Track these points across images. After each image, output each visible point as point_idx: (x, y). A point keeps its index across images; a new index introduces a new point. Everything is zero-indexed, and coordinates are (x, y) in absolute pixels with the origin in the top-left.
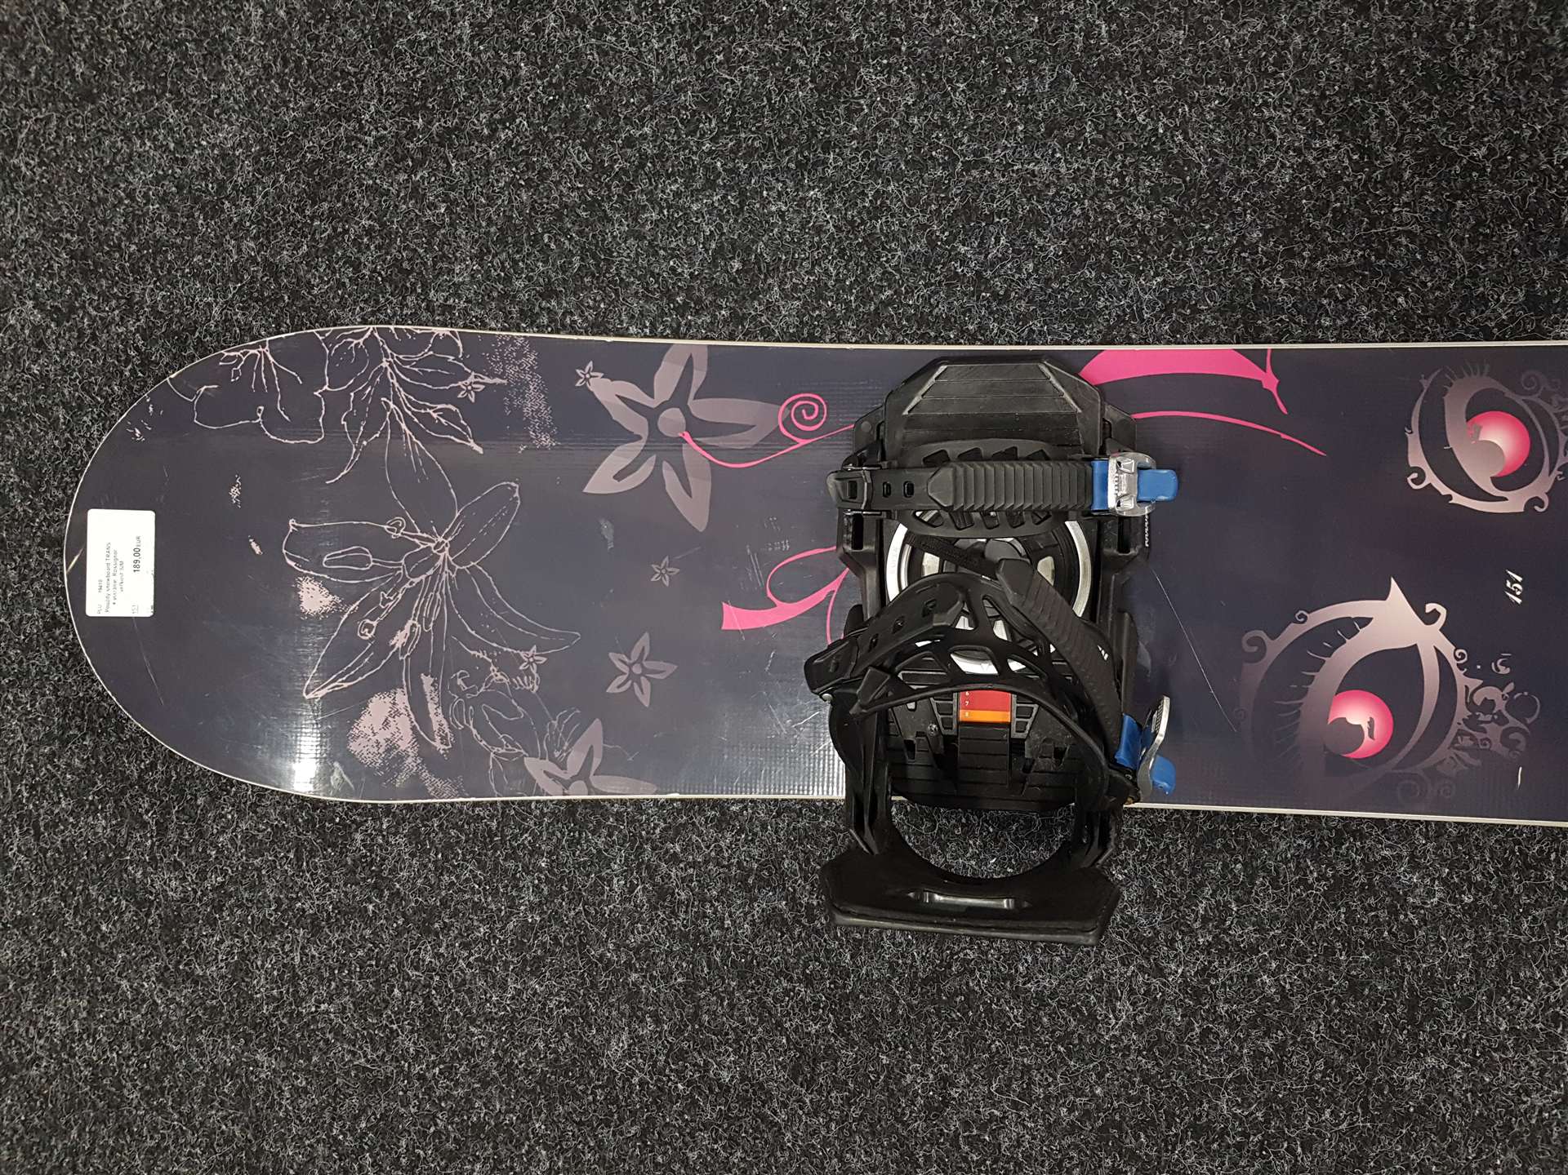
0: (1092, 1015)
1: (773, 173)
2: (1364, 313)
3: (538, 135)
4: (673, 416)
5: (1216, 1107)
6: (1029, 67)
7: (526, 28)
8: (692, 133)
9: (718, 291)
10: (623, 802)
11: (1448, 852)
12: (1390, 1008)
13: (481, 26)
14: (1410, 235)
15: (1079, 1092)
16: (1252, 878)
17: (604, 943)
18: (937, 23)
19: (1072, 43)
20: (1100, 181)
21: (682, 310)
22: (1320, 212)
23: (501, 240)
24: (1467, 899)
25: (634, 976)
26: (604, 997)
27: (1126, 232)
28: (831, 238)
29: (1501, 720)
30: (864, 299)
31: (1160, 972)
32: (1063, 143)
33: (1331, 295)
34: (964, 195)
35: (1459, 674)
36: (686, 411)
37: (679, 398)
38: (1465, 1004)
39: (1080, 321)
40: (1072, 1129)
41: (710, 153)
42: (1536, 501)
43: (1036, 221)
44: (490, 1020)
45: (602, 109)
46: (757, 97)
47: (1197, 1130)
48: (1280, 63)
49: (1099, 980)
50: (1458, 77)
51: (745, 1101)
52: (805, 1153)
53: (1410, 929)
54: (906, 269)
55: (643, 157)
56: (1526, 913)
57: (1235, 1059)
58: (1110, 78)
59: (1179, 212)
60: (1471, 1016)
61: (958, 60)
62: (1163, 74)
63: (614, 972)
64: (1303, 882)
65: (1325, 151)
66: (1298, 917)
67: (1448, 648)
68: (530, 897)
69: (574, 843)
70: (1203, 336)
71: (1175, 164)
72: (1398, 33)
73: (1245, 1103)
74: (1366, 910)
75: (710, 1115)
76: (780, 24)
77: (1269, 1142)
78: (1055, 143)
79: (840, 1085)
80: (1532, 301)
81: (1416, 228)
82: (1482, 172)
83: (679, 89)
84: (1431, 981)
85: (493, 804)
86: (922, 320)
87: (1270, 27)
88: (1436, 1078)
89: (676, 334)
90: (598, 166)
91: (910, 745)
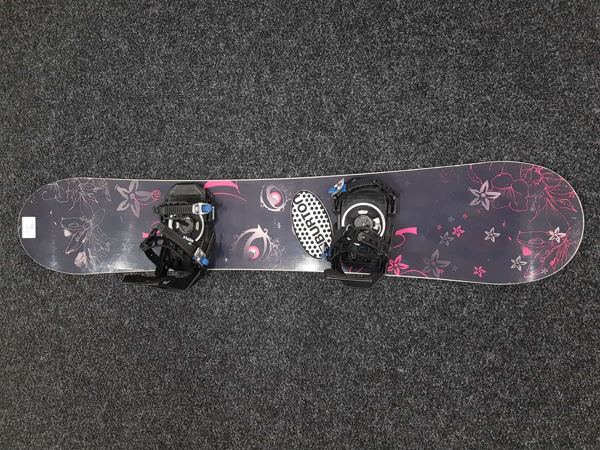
0: (212, 311)
1: (151, 145)
2: (255, 173)
3: (107, 138)
4: (133, 194)
5: (234, 328)
6: (196, 125)
7: (105, 117)
8: (136, 138)
9: (141, 169)
10: (126, 273)
11: (272, 276)
12: (263, 307)
13: (96, 116)
14: (263, 158)
15: (210, 327)
16: (239, 283)
17: (124, 301)
18: (179, 116)
19: (203, 120)
20: (209, 147)
21: (135, 173)
22: (247, 153)
23: (101, 160)
24: (276, 286)
25: (129, 308)
26: (124, 312)
27: (214, 158)
28: (162, 159)
29: (278, 251)
30: (168, 171)
31: (224, 302)
32: (202, 140)
33: (249, 170)
34: (185, 150)
35: (270, 242)
36: (135, 194)
37: (133, 191)
38: (276, 306)
39: (207, 175)
40: (210, 334)
41: (139, 142)
42: (282, 209)
43: (198, 155)
44: (103, 318)
45: (119, 133)
46: (147, 131)
47: (231, 333)
48: (240, 124)
49: (213, 304)
50: (270, 126)
51: (151, 332)
52: (162, 342)
53: (266, 292)
54: (175, 165)
55: (127, 143)
56: (286, 288)
57: (237, 319)
58: (210, 127)
59: (223, 154)
60: (277, 308)
61: (183, 123)
62: (219, 126)
63: (126, 307)
64: (248, 283)
65: (248, 142)
66: (247, 290)
67: (268, 237)
68: (110, 293)
69: (117, 281)
70: (228, 178)
71: (222, 144)
72: (260, 118)
73: (239, 327)
74: (259, 288)
75: (144, 335)
76: (151, 116)
77: (244, 334)
78: (201, 140)
79: (168, 328)
80: (284, 170)
81: (264, 156)
82: (275, 145)
83: (133, 129)
84: (270, 302)
85: (102, 274)
86: (179, 175)
87: (238, 117)
88: (272, 320)
89: (134, 178)
90: (119, 144)
91: (174, 259)
